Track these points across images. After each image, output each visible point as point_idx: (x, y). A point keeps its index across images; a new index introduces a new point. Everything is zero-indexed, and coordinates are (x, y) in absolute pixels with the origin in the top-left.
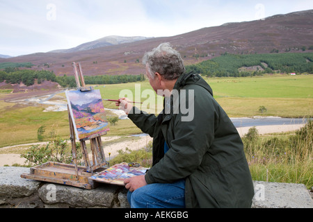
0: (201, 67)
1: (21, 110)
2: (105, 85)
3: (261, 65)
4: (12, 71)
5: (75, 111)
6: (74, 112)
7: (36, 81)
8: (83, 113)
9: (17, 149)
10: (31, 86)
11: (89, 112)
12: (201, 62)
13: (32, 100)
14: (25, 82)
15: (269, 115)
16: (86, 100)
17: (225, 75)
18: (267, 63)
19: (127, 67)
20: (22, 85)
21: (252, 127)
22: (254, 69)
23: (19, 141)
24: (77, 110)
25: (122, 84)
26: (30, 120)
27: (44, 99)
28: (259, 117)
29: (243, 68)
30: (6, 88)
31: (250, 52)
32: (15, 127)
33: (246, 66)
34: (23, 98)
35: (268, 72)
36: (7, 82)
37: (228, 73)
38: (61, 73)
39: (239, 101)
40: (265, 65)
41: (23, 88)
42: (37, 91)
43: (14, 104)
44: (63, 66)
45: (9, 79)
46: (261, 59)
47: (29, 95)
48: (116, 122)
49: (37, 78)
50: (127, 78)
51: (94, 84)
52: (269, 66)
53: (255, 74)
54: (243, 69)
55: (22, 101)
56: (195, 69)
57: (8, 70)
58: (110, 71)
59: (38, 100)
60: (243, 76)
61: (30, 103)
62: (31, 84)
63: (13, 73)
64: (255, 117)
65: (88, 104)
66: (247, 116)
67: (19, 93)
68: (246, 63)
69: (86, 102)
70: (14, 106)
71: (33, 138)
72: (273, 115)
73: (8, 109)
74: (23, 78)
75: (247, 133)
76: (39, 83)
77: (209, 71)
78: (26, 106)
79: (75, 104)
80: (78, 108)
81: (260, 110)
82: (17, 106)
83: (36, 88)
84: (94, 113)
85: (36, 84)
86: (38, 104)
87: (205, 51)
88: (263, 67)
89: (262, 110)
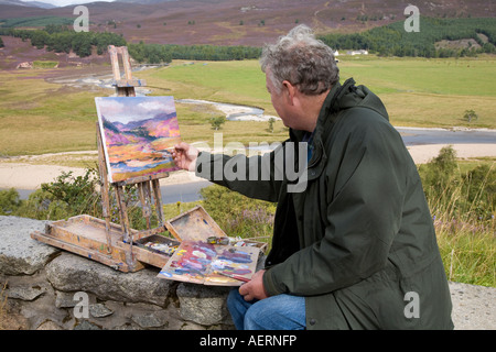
0: (371, 38)
1: (71, 96)
2: (207, 62)
3: (476, 39)
4: (58, 32)
5: (111, 133)
6: (107, 135)
7: (95, 49)
8: (129, 137)
9: (63, 158)
10: (86, 58)
11: (142, 135)
12: (370, 29)
13: (88, 81)
14: (77, 51)
15: (481, 126)
16: (140, 114)
17: (410, 54)
18: (488, 35)
19: (244, 33)
20: (72, 55)
21: (445, 146)
22: (464, 44)
23: (67, 146)
24: (116, 131)
25: (235, 62)
26: (84, 113)
27: (107, 80)
28: (463, 129)
29: (444, 42)
30: (48, 59)
31: (458, 13)
32: (61, 123)
33: (449, 38)
34: (75, 77)
35: (488, 52)
36: (49, 50)
37: (416, 50)
38: (135, 38)
39: (430, 100)
40: (484, 39)
41: (73, 59)
42: (96, 66)
43: (59, 86)
44: (139, 26)
45: (52, 44)
46: (478, 27)
47: (85, 73)
48: (221, 125)
49: (96, 44)
50: (244, 52)
51: (189, 59)
52: (490, 41)
53: (462, 54)
54: (443, 45)
55: (72, 82)
56: (359, 42)
57: (51, 29)
58: (215, 38)
59: (97, 82)
60: (441, 56)
61: (85, 86)
62: (87, 55)
63: (59, 35)
64: (455, 128)
65: (141, 122)
66: (442, 125)
67: (68, 68)
68: (450, 34)
69: (137, 118)
70: (60, 89)
71: (89, 142)
72: (488, 127)
73: (51, 93)
74: (73, 43)
75: (437, 156)
76: (100, 53)
77: (383, 46)
78: (79, 90)
79: (111, 120)
80: (119, 127)
81: (466, 116)
82: (65, 90)
83: (94, 61)
84: (153, 138)
85: (94, 55)
86: (97, 88)
87: (380, 11)
88: (479, 43)
89: (470, 117)
